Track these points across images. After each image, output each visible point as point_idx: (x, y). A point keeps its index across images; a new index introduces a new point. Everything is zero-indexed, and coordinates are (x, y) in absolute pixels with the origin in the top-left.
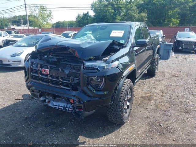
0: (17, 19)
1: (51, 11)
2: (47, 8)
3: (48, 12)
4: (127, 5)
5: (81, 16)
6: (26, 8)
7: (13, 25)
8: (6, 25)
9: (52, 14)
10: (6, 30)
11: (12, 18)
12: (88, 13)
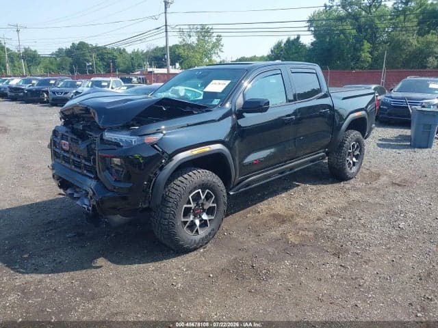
0: (159, 54)
1: (220, 36)
2: (214, 31)
3: (214, 40)
4: (398, 16)
5: (283, 45)
6: (166, 32)
7: (151, 66)
8: (140, 66)
9: (222, 43)
10: (138, 75)
11: (152, 52)
12: (298, 38)
